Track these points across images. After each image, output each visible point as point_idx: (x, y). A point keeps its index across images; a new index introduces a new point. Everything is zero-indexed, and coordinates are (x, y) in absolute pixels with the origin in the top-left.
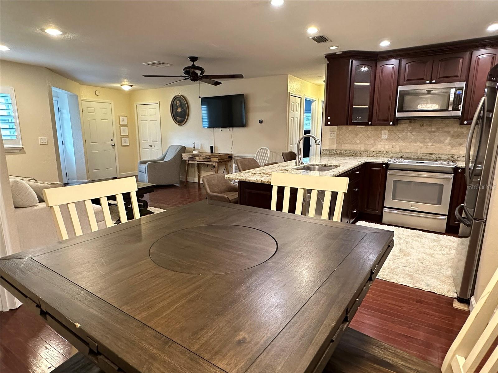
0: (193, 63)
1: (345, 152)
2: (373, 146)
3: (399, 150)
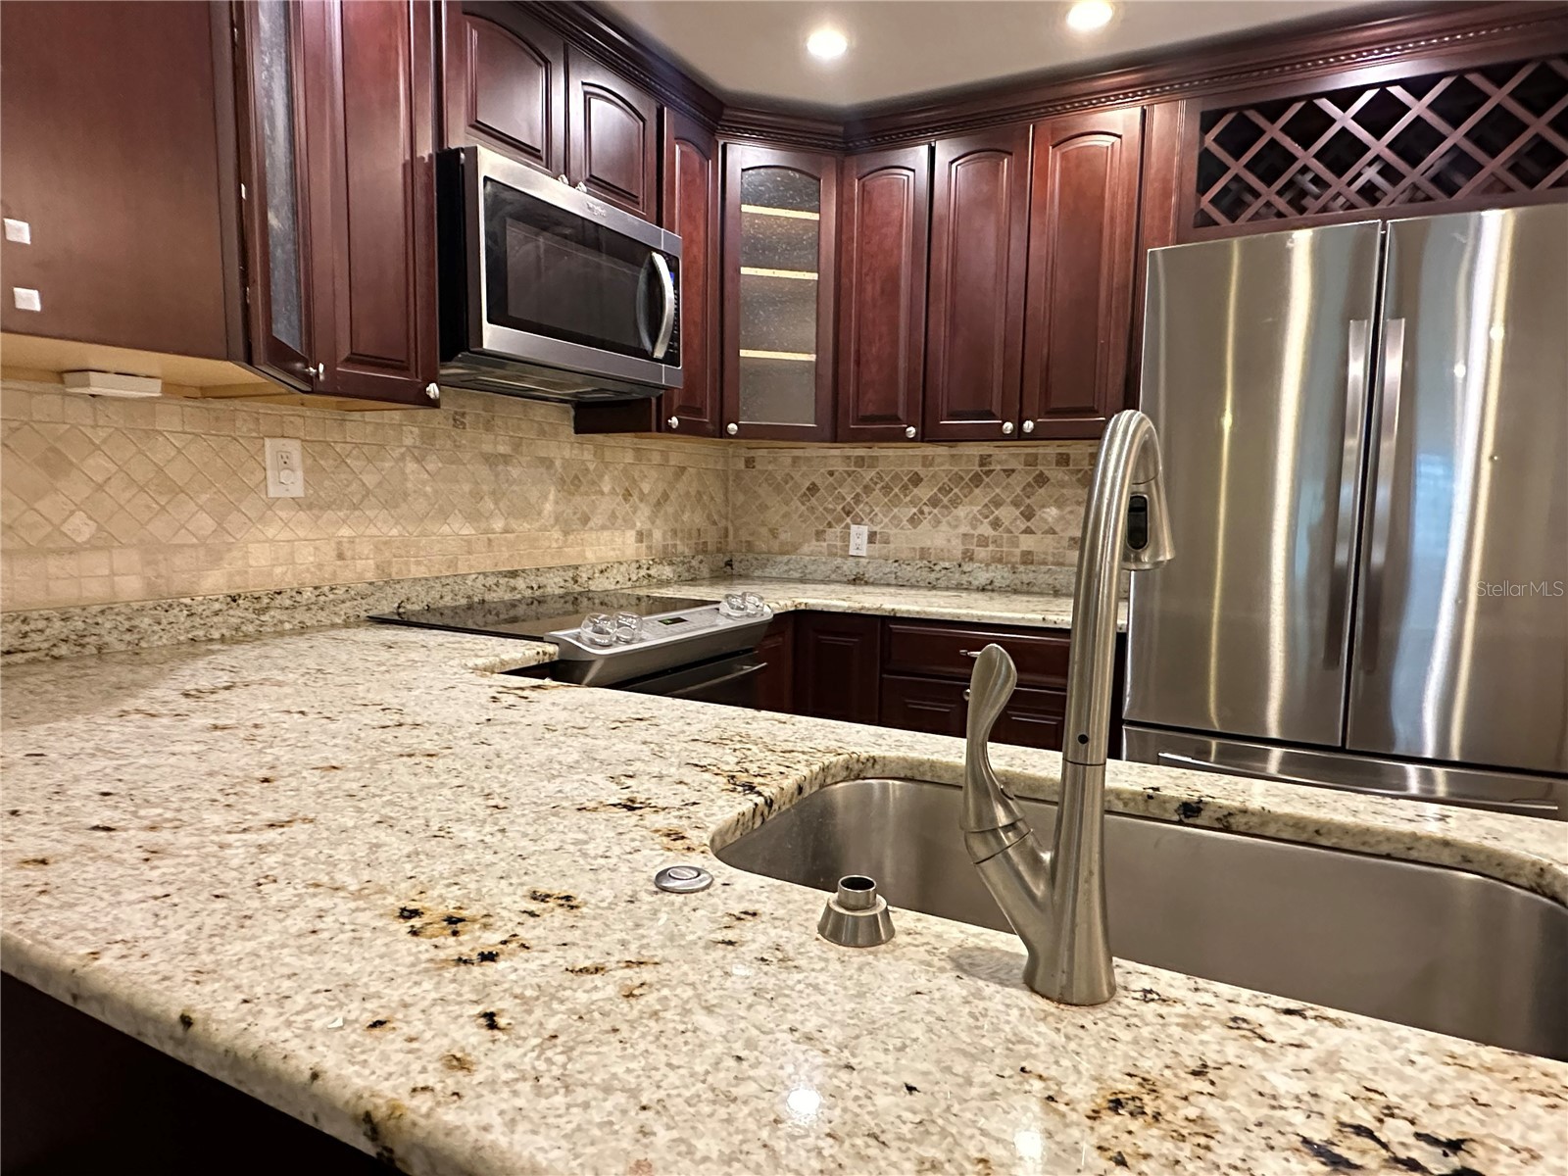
3: (378, 567)
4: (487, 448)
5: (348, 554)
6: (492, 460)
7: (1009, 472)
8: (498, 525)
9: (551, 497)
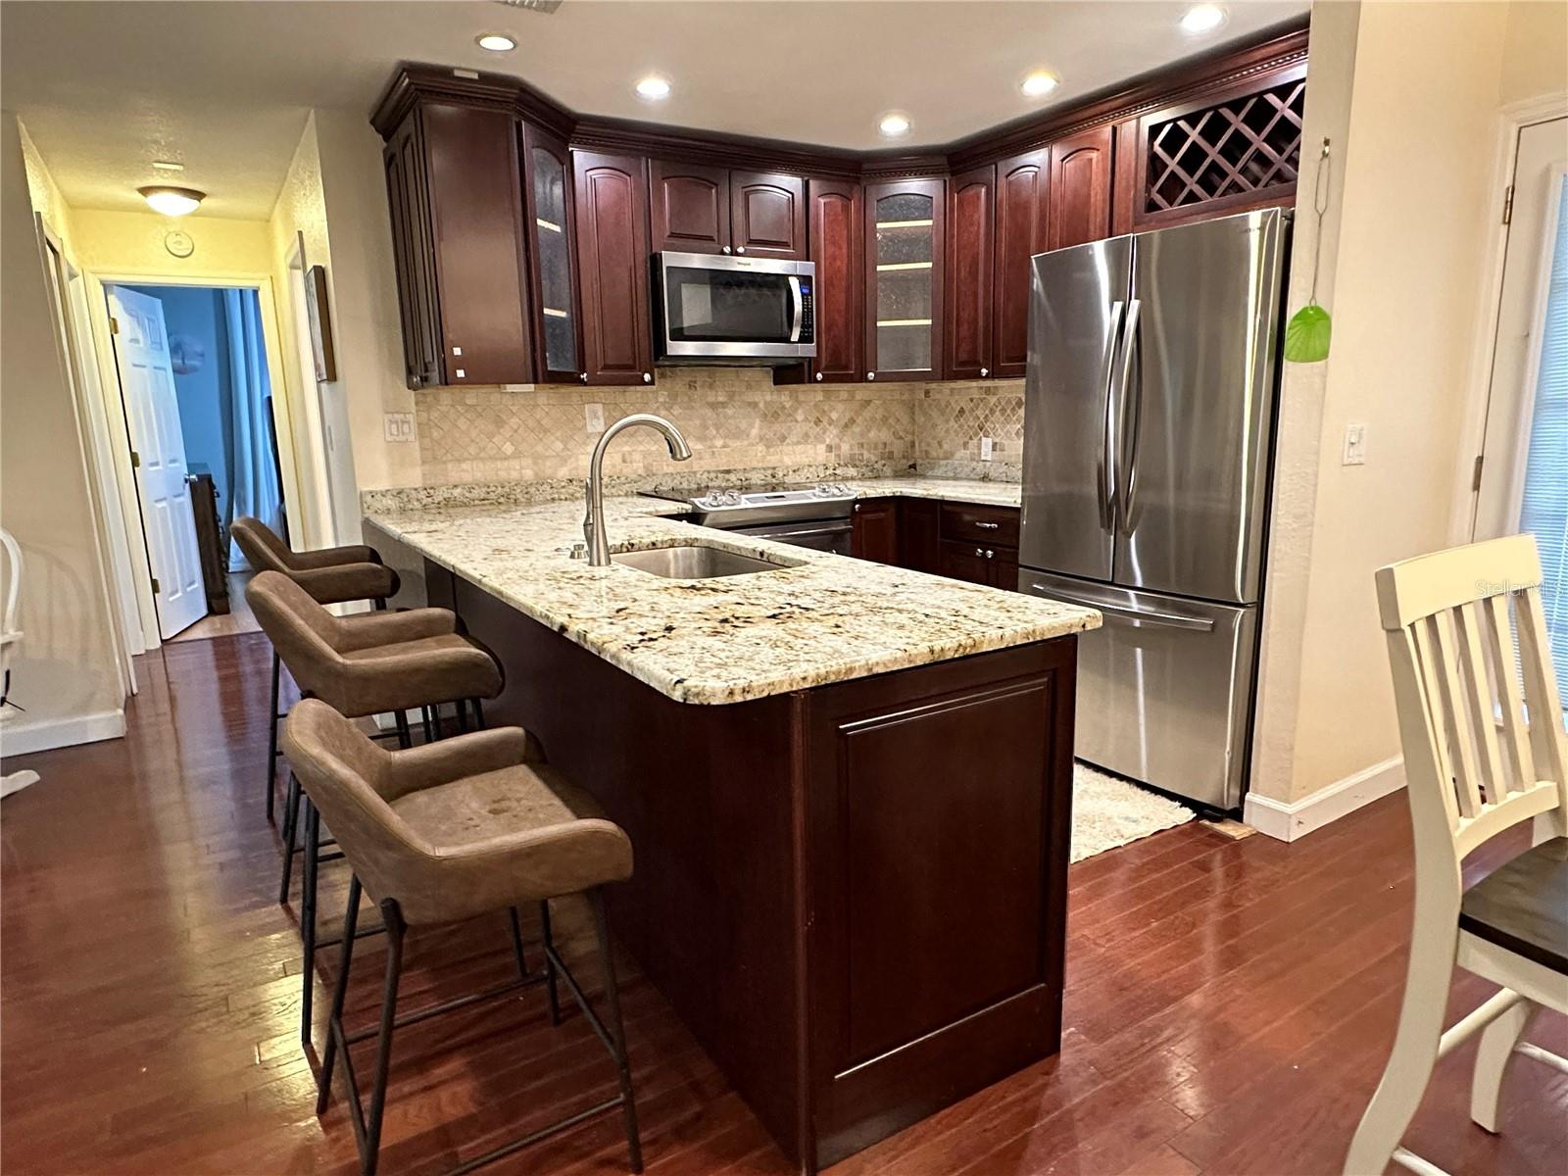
1: (467, 495)
2: (564, 461)
3: (644, 467)
4: (711, 399)
5: (628, 460)
6: (713, 406)
8: (719, 443)
9: (757, 426)
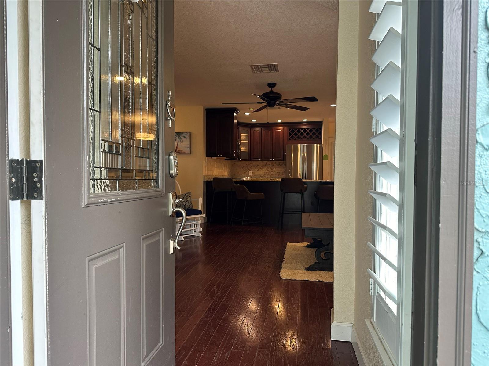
0: (272, 89)
7: (269, 164)
